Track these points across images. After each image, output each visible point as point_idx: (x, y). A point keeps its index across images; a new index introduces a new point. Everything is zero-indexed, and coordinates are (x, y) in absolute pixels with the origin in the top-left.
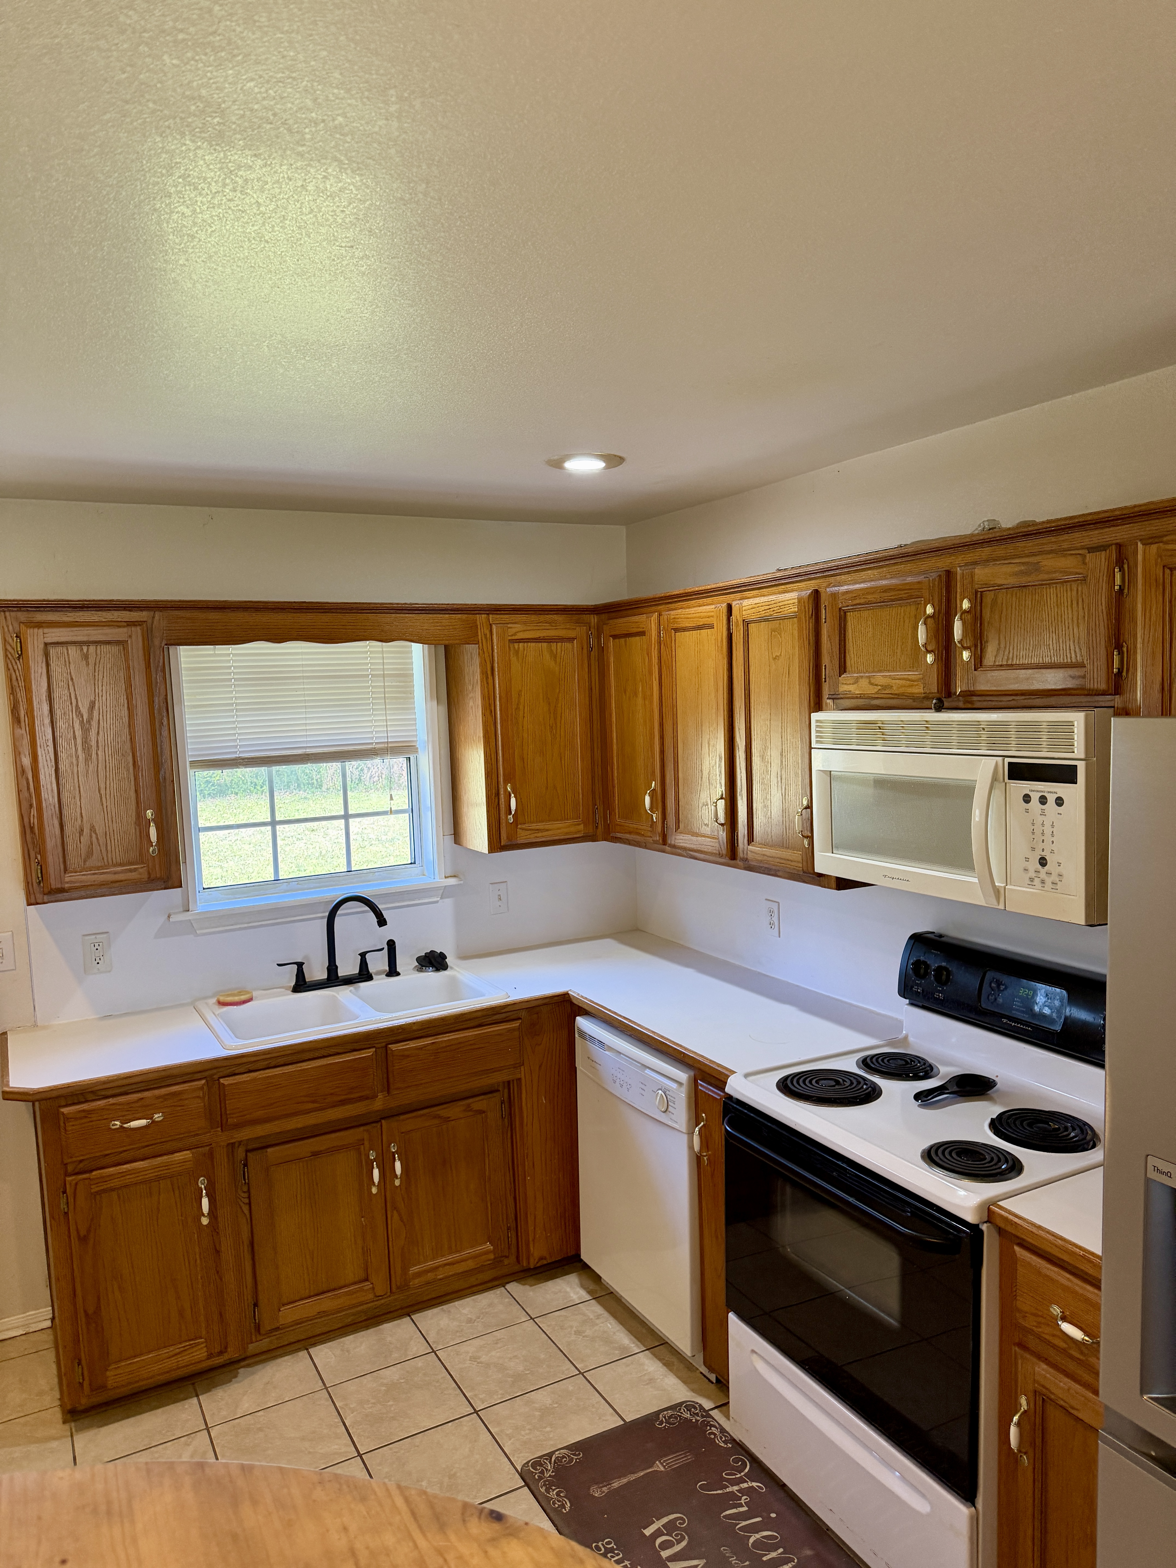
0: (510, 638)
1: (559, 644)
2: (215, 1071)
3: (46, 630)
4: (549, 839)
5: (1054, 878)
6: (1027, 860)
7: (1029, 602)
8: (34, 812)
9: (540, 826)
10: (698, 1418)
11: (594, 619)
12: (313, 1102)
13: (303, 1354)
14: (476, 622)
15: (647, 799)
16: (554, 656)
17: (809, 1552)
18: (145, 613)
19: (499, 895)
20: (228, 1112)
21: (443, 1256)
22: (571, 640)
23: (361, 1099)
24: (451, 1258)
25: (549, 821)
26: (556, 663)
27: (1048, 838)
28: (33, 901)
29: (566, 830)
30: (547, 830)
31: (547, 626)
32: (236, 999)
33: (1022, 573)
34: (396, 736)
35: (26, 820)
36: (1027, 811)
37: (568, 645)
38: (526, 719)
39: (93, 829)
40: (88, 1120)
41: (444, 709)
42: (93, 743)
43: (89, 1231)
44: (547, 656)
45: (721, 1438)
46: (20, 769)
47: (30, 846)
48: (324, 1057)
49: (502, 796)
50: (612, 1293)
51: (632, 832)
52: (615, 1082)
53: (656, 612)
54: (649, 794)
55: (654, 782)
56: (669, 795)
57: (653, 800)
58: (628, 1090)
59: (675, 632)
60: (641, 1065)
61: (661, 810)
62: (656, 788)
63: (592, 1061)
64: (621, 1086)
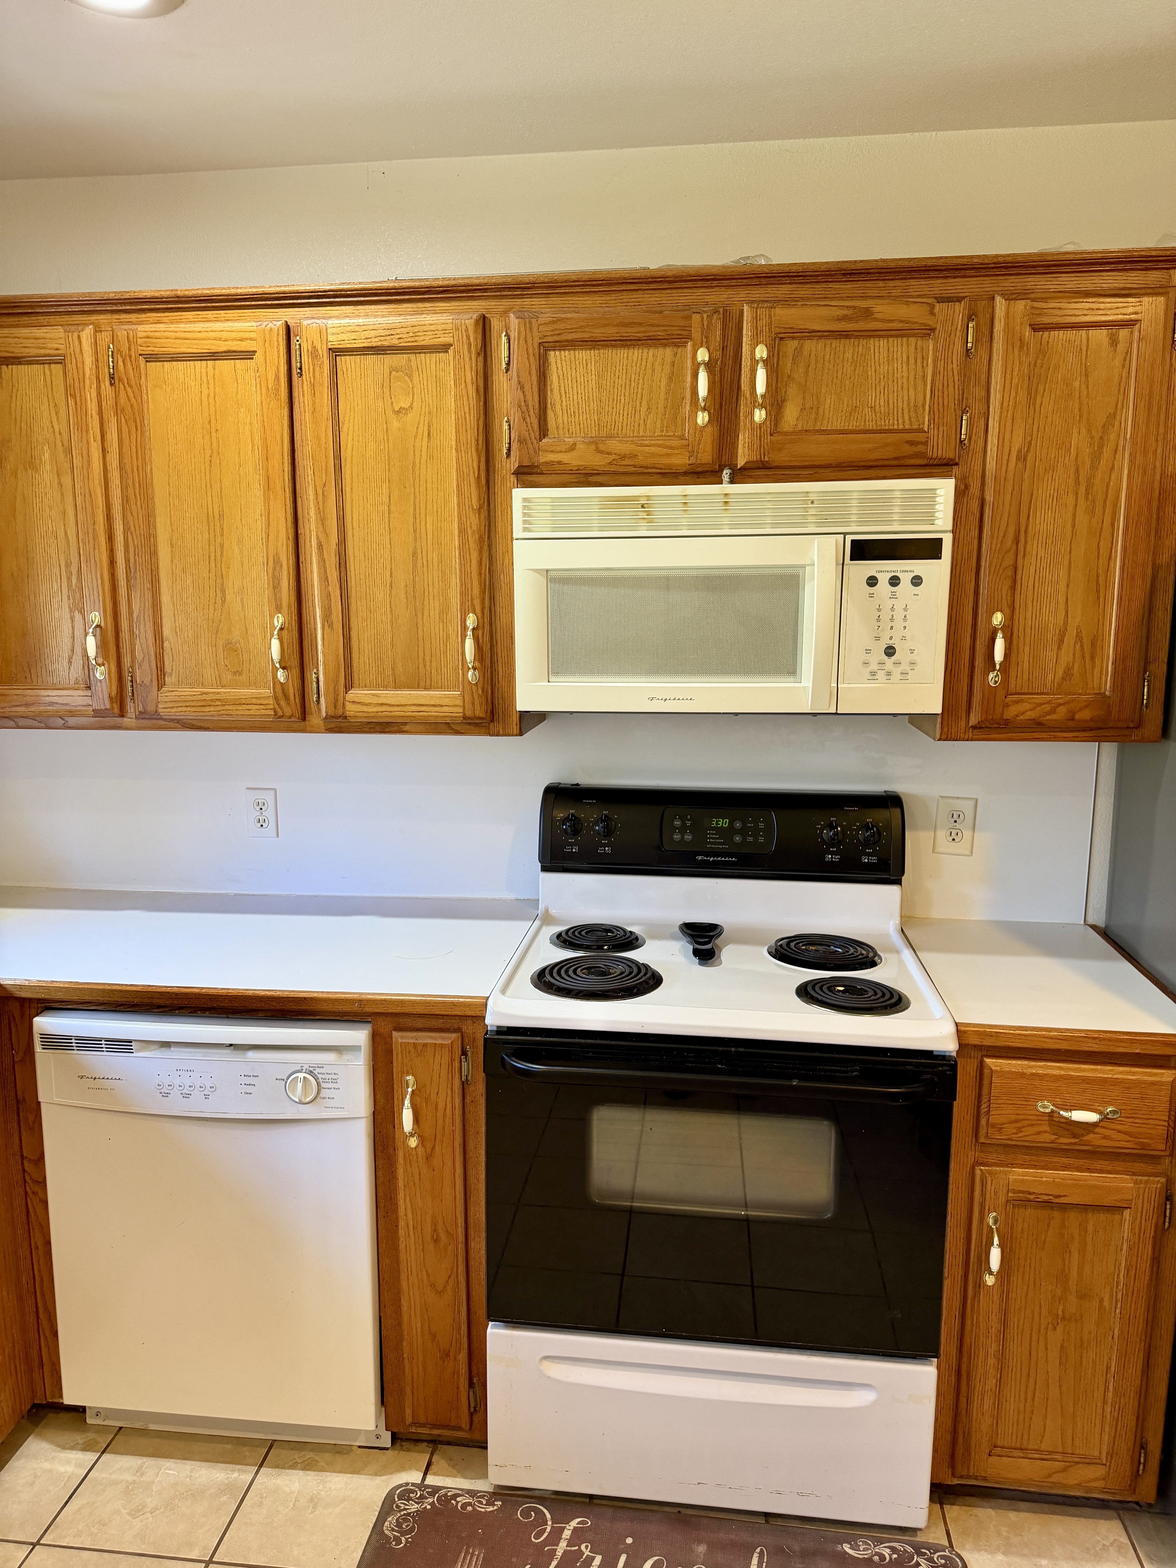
5: (905, 667)
6: (868, 651)
7: (848, 355)
10: (430, 1500)
17: (702, 1549)
27: (899, 623)
33: (845, 318)
36: (871, 595)
45: (481, 1503)
50: (121, 1428)
51: (27, 705)
52: (166, 1095)
53: (91, 324)
54: (93, 633)
55: (97, 614)
56: (140, 632)
57: (99, 643)
58: (207, 1096)
59: (147, 361)
60: (232, 1047)
61: (115, 658)
62: (103, 624)
63: (95, 1078)
64: (187, 1096)
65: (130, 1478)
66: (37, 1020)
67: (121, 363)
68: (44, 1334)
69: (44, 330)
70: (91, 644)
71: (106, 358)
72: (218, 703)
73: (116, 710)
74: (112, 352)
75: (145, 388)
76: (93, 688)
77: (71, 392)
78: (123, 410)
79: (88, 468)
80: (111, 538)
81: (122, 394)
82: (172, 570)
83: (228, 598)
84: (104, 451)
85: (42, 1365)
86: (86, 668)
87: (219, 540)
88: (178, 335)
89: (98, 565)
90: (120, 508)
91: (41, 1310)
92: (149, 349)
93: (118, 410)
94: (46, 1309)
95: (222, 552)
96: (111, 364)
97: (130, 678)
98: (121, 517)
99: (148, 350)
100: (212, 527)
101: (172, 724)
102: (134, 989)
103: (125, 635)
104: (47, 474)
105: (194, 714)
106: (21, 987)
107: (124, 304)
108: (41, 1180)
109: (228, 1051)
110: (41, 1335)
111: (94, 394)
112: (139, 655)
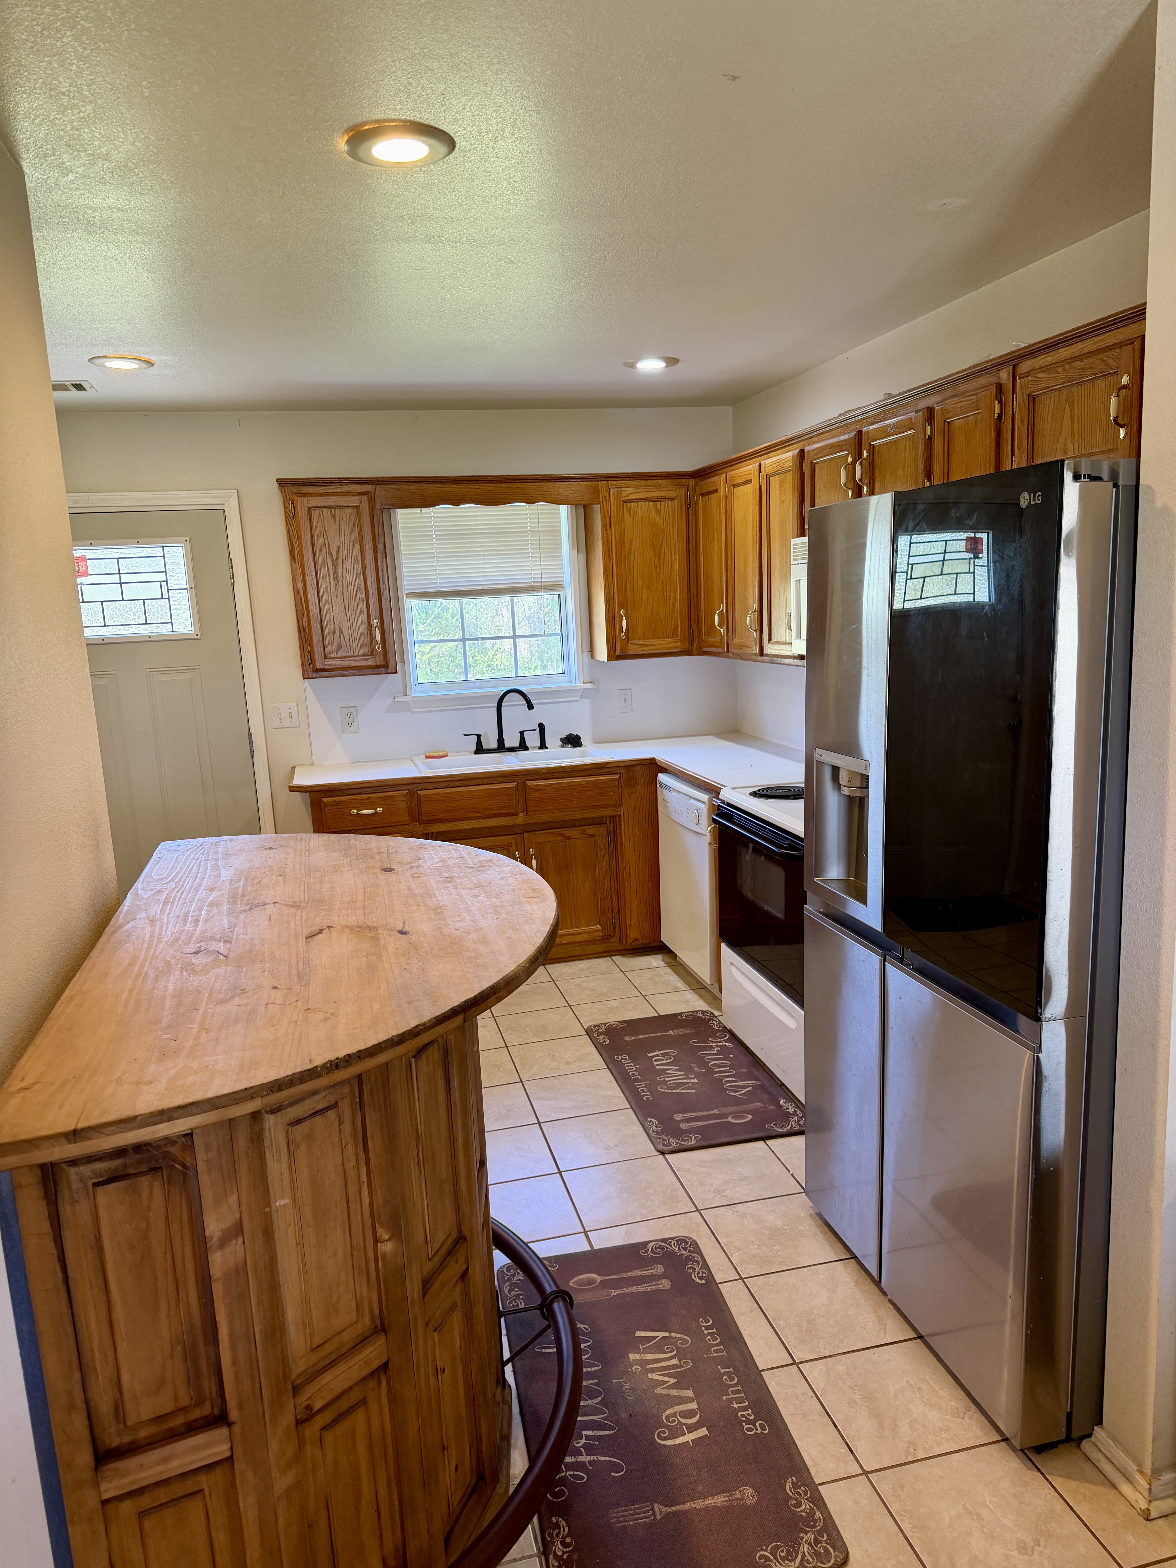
0: (623, 498)
1: (663, 503)
2: (415, 786)
3: (309, 498)
4: (653, 652)
8: (305, 619)
9: (647, 642)
10: (706, 1017)
11: (692, 482)
12: (479, 813)
14: (598, 488)
15: (716, 618)
16: (659, 512)
18: (370, 486)
19: (625, 699)
20: (423, 812)
21: (566, 928)
22: (672, 499)
23: (508, 815)
24: (572, 931)
25: (654, 638)
26: (660, 518)
28: (307, 676)
29: (667, 646)
30: (652, 645)
31: (653, 489)
32: (437, 754)
34: (548, 576)
35: (301, 624)
37: (671, 503)
38: (636, 561)
39: (341, 631)
40: (338, 806)
41: (583, 556)
42: (340, 574)
44: (653, 513)
46: (296, 591)
47: (304, 640)
48: (483, 784)
49: (617, 619)
58: (681, 815)
63: (665, 801)
64: (678, 814)
66: (659, 774)
106: (657, 761)
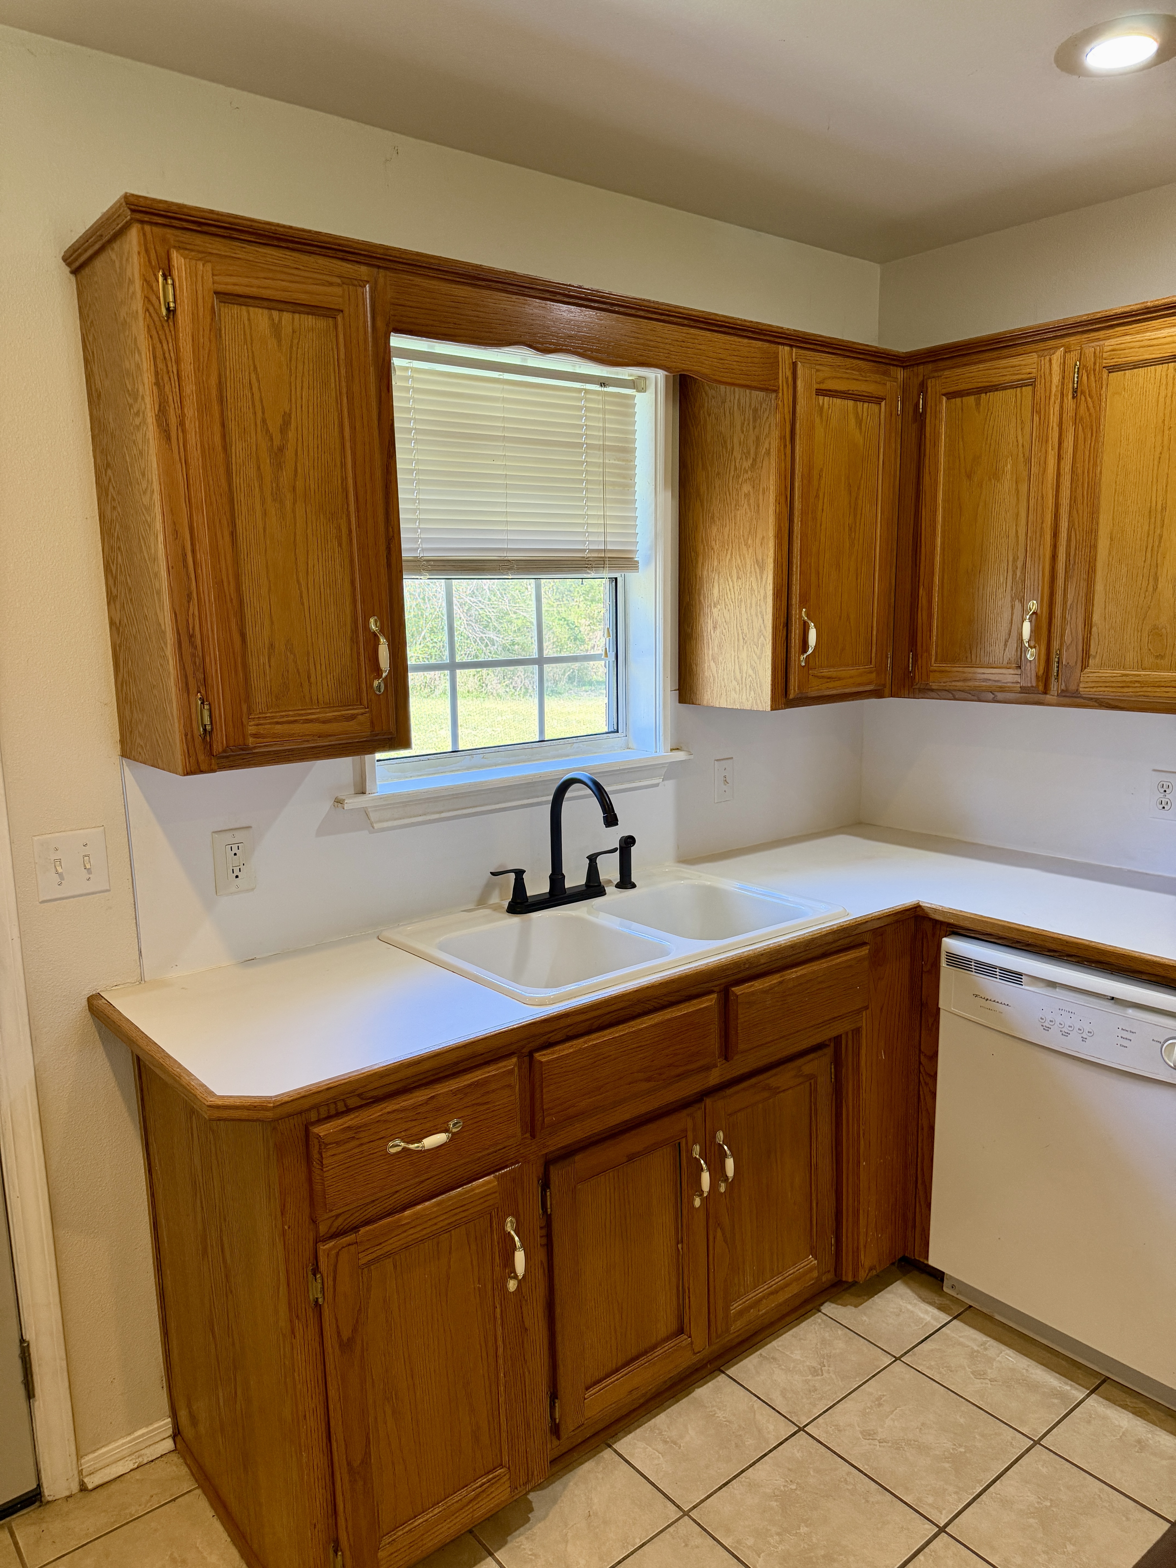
0: (818, 386)
1: (866, 405)
2: (522, 1044)
4: (839, 692)
8: (193, 608)
9: (833, 672)
12: (648, 1080)
13: (607, 1454)
14: (778, 357)
16: (859, 423)
19: (725, 777)
20: (545, 1107)
21: (765, 1282)
22: (879, 400)
23: (700, 1070)
24: (773, 1284)
26: (861, 433)
29: (854, 680)
30: (839, 679)
31: (857, 374)
37: (878, 408)
39: (288, 644)
40: (357, 1142)
42: (289, 491)
43: (355, 1330)
44: (852, 421)
50: (971, 1306)
51: (965, 680)
52: (1047, 1029)
53: (1062, 346)
54: (1029, 619)
55: (1035, 602)
56: (1071, 618)
57: (1033, 628)
58: (1084, 1039)
59: (1110, 372)
60: (1113, 1001)
61: (1045, 642)
62: (1039, 612)
63: (987, 1000)
64: (1066, 1034)
65: (976, 1348)
66: (946, 940)
67: (1085, 378)
68: (920, 1202)
69: (1020, 358)
70: (1027, 628)
71: (1071, 375)
72: (1137, 685)
73: (1041, 688)
74: (1078, 368)
75: (1104, 397)
76: (1023, 668)
77: (1036, 409)
78: (1081, 419)
79: (1043, 475)
80: (1055, 535)
81: (1083, 406)
82: (1109, 561)
83: (1159, 586)
84: (1060, 458)
85: (914, 1227)
86: (1019, 650)
87: (1158, 531)
88: (1142, 344)
89: (1042, 559)
90: (1068, 508)
91: (920, 1182)
92: (1113, 360)
93: (1077, 420)
94: (924, 1182)
95: (1160, 542)
96: (1076, 379)
97: (1056, 660)
98: (1067, 515)
99: (1112, 362)
100: (1153, 520)
101: (1091, 703)
102: (1030, 930)
103: (1057, 621)
104: (1007, 484)
105: (1112, 694)
106: (935, 910)
107: (1096, 323)
108: (932, 1074)
109: (1109, 1004)
110: (917, 1202)
111: (1057, 408)
112: (1068, 639)
